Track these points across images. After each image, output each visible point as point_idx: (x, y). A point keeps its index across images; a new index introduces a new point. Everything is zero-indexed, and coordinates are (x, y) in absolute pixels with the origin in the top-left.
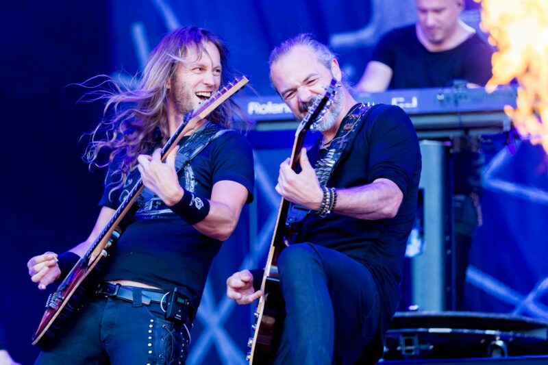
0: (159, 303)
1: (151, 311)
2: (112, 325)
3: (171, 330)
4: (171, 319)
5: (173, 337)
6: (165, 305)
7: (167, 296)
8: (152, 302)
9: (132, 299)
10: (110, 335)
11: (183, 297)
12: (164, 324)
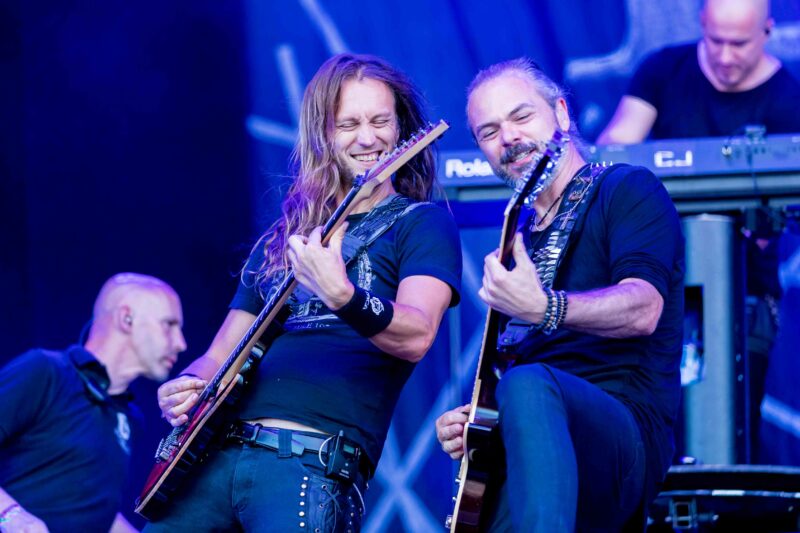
0: (316, 453)
1: (305, 465)
2: (248, 484)
3: (333, 493)
4: (334, 476)
5: (336, 503)
6: (325, 456)
7: (329, 442)
8: (306, 451)
9: (277, 447)
10: (245, 499)
11: (354, 445)
12: (324, 484)
